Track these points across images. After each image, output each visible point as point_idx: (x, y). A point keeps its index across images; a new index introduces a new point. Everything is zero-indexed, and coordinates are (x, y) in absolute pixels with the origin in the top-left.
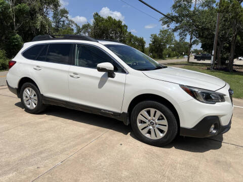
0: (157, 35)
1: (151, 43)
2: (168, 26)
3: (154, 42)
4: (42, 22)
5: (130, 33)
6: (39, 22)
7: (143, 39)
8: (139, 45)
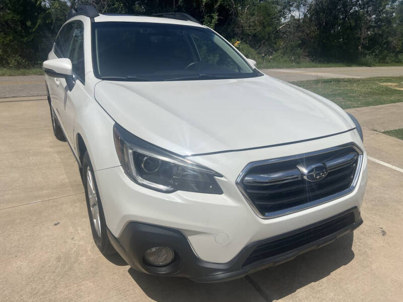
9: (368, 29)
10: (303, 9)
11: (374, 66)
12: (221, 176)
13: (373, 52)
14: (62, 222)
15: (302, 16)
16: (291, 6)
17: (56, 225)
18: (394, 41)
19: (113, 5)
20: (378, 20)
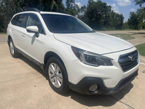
0: (135, 13)
1: (130, 18)
2: (140, 5)
3: (131, 18)
4: (54, 5)
5: (113, 11)
6: (53, 5)
7: (122, 15)
8: (119, 19)
9: (103, 19)
10: (84, 12)
11: (106, 31)
12: (113, 60)
13: (105, 26)
14: (37, 86)
15: (83, 15)
16: (80, 11)
17: (35, 87)
18: (111, 23)
19: (18, 8)
20: (106, 17)
